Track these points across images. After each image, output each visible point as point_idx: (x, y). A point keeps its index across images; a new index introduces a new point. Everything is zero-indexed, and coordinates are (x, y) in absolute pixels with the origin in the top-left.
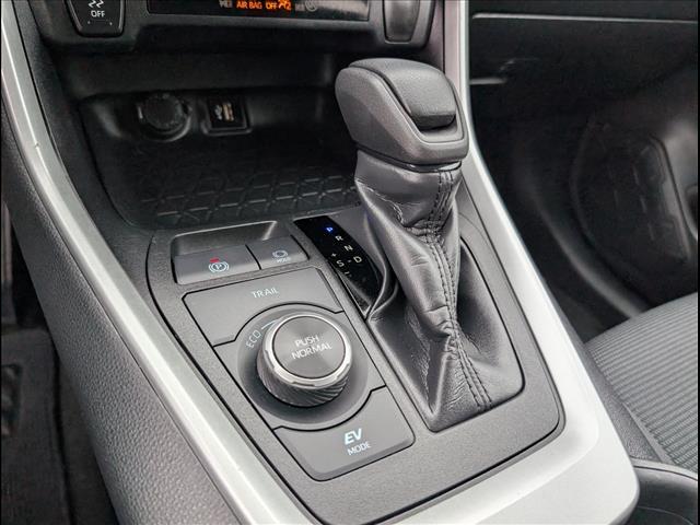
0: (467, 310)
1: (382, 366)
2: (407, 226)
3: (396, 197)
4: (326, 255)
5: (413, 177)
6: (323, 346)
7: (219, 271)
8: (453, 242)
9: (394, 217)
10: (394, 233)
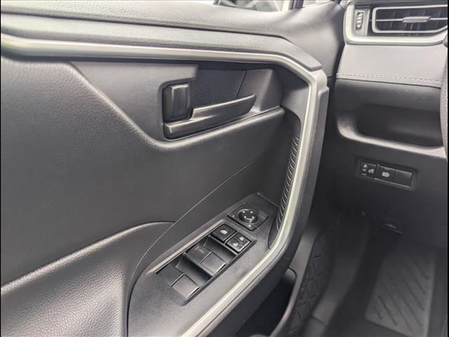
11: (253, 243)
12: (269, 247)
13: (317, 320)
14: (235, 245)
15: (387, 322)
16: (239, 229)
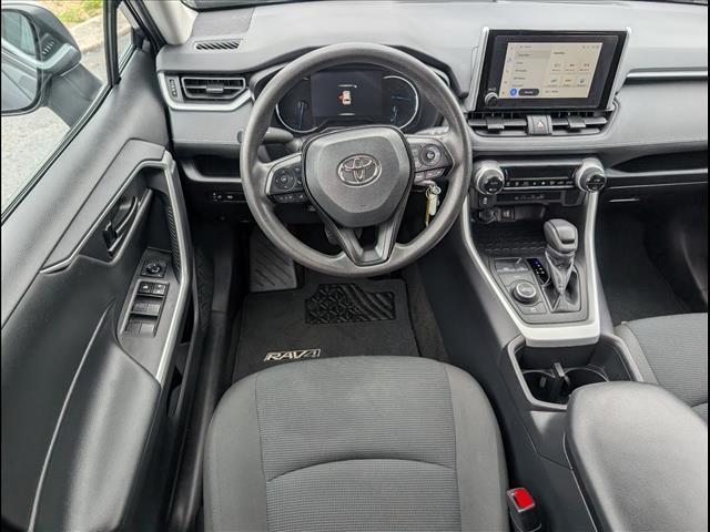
0: (570, 289)
1: (543, 298)
2: (557, 266)
3: (555, 258)
4: (534, 269)
5: (560, 255)
6: (529, 290)
7: (506, 269)
8: (570, 271)
9: (554, 263)
10: (552, 266)
11: (168, 286)
12: (179, 282)
13: (215, 312)
14: (159, 292)
15: (268, 287)
16: (154, 281)
